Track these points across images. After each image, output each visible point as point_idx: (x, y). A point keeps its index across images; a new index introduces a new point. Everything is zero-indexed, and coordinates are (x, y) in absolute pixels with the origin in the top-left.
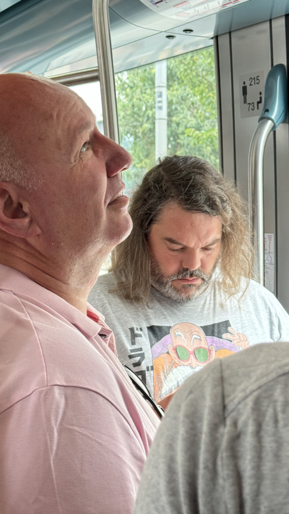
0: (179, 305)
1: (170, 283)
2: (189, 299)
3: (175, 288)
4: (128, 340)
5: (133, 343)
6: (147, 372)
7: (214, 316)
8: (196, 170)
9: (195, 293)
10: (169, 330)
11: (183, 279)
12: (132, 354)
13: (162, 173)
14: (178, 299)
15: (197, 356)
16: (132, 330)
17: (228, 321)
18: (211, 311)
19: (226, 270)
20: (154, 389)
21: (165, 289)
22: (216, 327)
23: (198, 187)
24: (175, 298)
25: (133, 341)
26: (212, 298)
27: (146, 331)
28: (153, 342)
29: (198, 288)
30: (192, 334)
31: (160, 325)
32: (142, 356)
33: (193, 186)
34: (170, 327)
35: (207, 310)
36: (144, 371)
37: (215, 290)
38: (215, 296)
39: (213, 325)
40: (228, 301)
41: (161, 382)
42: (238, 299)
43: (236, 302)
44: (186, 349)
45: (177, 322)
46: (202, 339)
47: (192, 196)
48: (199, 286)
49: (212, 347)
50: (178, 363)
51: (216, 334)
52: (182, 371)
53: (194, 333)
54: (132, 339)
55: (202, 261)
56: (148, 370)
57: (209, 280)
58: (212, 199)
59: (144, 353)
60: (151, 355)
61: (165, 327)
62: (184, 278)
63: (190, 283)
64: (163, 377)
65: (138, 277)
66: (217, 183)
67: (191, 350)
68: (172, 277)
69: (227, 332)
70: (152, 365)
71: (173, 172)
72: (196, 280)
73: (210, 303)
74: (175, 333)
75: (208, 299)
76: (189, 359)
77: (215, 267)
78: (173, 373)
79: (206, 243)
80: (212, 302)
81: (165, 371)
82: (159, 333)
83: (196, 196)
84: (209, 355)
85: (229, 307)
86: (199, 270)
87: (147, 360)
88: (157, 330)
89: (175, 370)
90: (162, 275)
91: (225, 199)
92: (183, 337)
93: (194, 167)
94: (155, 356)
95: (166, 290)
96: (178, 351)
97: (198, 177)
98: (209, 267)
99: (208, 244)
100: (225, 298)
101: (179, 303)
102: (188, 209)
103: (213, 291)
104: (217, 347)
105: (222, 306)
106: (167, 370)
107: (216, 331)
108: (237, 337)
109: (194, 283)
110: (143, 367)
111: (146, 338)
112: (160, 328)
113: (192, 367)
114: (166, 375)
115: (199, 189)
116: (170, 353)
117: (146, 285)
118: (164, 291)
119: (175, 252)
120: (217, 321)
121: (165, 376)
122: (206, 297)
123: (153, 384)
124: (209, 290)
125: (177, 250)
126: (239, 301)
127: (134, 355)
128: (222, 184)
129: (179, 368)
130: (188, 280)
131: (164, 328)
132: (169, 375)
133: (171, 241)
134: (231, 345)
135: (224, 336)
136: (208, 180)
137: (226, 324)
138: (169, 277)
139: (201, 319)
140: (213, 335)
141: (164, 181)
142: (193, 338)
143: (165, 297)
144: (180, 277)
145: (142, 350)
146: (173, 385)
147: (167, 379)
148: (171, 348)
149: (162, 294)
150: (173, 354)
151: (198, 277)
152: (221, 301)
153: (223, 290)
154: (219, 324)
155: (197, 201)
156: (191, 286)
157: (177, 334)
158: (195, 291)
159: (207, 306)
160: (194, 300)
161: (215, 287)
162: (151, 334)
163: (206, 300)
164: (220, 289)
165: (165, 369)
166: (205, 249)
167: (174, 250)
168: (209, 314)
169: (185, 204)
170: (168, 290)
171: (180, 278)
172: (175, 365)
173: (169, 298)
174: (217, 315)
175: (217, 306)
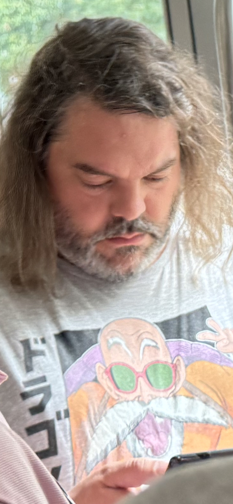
0: (113, 287)
1: (93, 249)
2: (130, 274)
3: (103, 257)
4: (20, 363)
5: (29, 369)
6: (57, 423)
7: (180, 301)
8: (122, 39)
9: (140, 263)
10: (96, 337)
11: (116, 239)
12: (28, 389)
13: (63, 49)
14: (110, 276)
15: (152, 379)
16: (26, 343)
17: (205, 307)
18: (174, 291)
19: (193, 215)
20: (73, 454)
21: (85, 259)
22: (184, 321)
23: (128, 67)
24: (105, 276)
25: (28, 363)
26: (175, 268)
27: (53, 342)
28: (67, 363)
29: (146, 252)
30: (139, 339)
31: (79, 328)
32: (47, 391)
33: (118, 67)
34: (98, 330)
35: (166, 292)
36: (52, 421)
37: (178, 254)
38: (179, 263)
39: (179, 319)
40: (204, 271)
41: (86, 440)
42: (221, 266)
43: (219, 273)
44: (131, 368)
45: (112, 320)
46: (160, 345)
47: (117, 83)
48: (147, 249)
49: (178, 360)
50: (116, 398)
51: (185, 335)
52: (125, 411)
53: (144, 336)
54: (26, 361)
55: (147, 201)
56: (59, 418)
57: (165, 235)
58: (154, 85)
59: (49, 387)
60: (63, 389)
61: (88, 331)
62: (118, 236)
63: (128, 244)
64: (88, 429)
65: (31, 242)
66: (163, 59)
67: (140, 369)
68: (95, 237)
69: (205, 328)
70: (66, 407)
71: (80, 46)
72: (140, 238)
73: (171, 278)
74: (107, 341)
75: (167, 270)
76: (137, 387)
77: (172, 211)
78: (107, 419)
79: (151, 167)
80: (175, 275)
81: (92, 416)
82: (77, 345)
83: (125, 82)
84: (173, 375)
85: (206, 282)
86: (143, 218)
87: (57, 399)
88: (74, 339)
89: (110, 413)
90: (77, 234)
91: (177, 85)
92: (124, 346)
93: (118, 34)
94: (71, 390)
95: (88, 261)
96: (115, 375)
97: (125, 50)
98: (162, 211)
99: (154, 169)
100: (197, 267)
101: (114, 282)
102: (113, 108)
103: (175, 256)
104: (187, 358)
105: (193, 280)
106: (95, 414)
107: (184, 327)
108: (223, 336)
109: (136, 244)
110: (50, 413)
111: (53, 357)
112: (79, 334)
113: (143, 403)
114: (94, 424)
115: (129, 71)
116: (99, 379)
117: (48, 255)
118: (83, 263)
119: (97, 189)
120: (185, 310)
121: (92, 426)
122: (164, 268)
123: (69, 444)
124: (166, 255)
125: (99, 186)
126: (223, 270)
127: (32, 391)
128: (172, 60)
129: (118, 407)
130: (125, 240)
131: (87, 333)
132: (100, 424)
133: (87, 169)
134: (213, 352)
135: (199, 336)
136: (144, 55)
137: (203, 313)
138: (89, 237)
139: (156, 309)
140: (179, 335)
141: (66, 62)
142: (143, 345)
143: (87, 274)
144: (110, 235)
145: (45, 381)
146: (108, 442)
147: (98, 431)
148: (102, 371)
149: (81, 270)
150: (105, 382)
151: (143, 232)
152: (190, 272)
153: (194, 252)
154: (189, 316)
155: (126, 92)
156: (133, 250)
157: (111, 341)
158: (141, 258)
159: (165, 284)
160: (140, 276)
161: (178, 247)
162: (62, 347)
163: (163, 273)
164: (187, 250)
165: (92, 412)
166: (150, 179)
167: (94, 186)
168: (169, 298)
169: (107, 99)
170: (91, 262)
171: (110, 237)
172: (111, 402)
173: (94, 276)
174: (184, 299)
175: (185, 282)
